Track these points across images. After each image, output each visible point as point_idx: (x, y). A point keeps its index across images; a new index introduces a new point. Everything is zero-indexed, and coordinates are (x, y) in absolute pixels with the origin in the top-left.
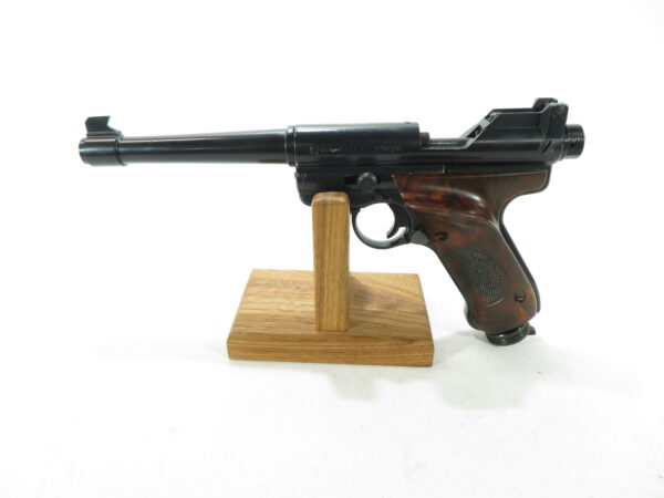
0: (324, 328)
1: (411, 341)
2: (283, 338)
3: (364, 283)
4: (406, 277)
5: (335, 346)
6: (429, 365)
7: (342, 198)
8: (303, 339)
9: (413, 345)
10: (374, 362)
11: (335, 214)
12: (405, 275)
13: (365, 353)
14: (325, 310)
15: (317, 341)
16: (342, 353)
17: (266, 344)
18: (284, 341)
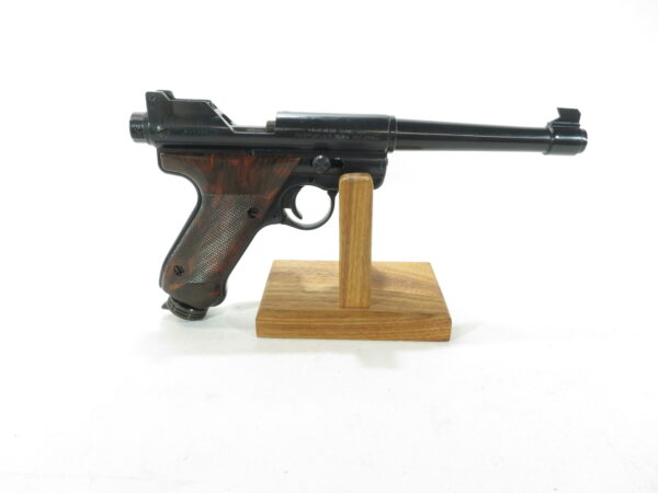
0: (347, 304)
1: (430, 315)
2: (309, 314)
3: (381, 270)
4: (419, 265)
5: (359, 321)
6: (446, 339)
7: (367, 178)
8: (328, 315)
9: (432, 319)
10: (395, 338)
11: (360, 192)
12: (418, 263)
13: (386, 328)
14: (349, 286)
15: (342, 317)
16: (364, 328)
17: (293, 321)
18: (309, 317)
